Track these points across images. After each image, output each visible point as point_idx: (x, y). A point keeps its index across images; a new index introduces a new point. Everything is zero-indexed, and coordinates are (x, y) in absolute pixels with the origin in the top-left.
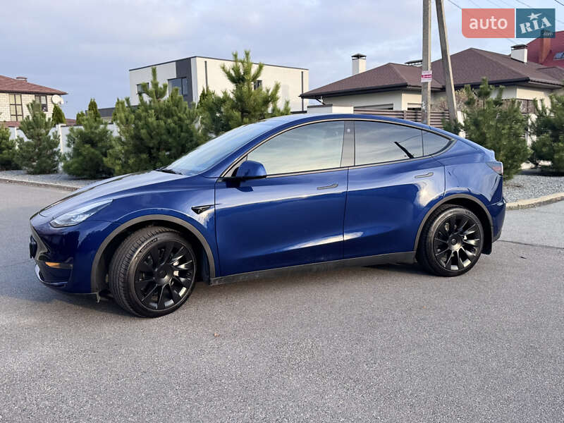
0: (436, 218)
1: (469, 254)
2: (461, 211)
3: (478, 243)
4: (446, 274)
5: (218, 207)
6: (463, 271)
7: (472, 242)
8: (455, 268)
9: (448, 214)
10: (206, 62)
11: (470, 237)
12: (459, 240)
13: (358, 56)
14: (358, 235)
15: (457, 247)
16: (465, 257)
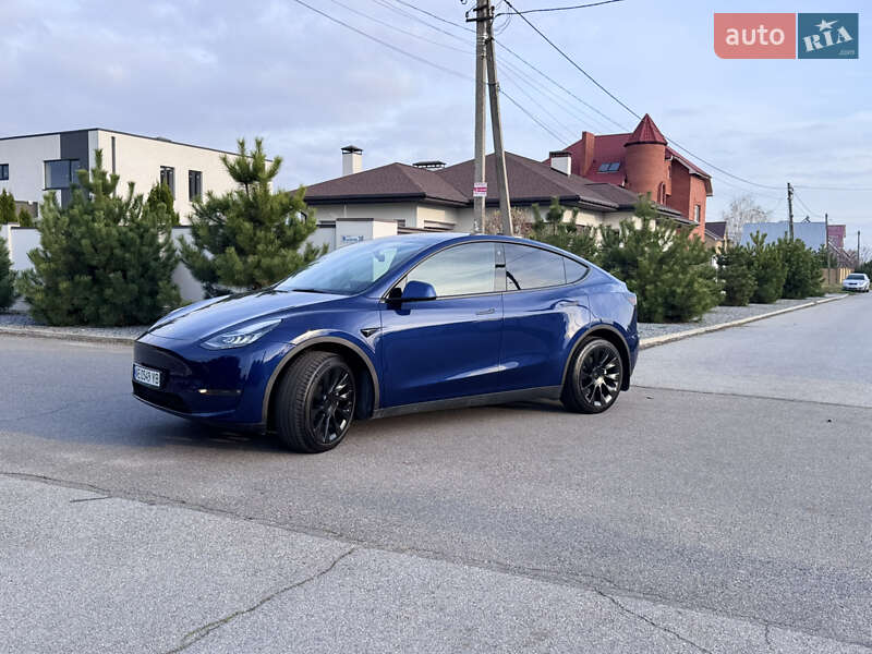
0: (581, 350)
1: (610, 388)
2: (604, 343)
3: (618, 377)
4: (590, 410)
5: (384, 331)
6: (605, 407)
7: (613, 376)
8: (597, 404)
9: (593, 345)
10: (113, 138)
11: (611, 371)
12: (600, 373)
13: (351, 150)
14: (515, 365)
15: (600, 381)
16: (606, 393)
